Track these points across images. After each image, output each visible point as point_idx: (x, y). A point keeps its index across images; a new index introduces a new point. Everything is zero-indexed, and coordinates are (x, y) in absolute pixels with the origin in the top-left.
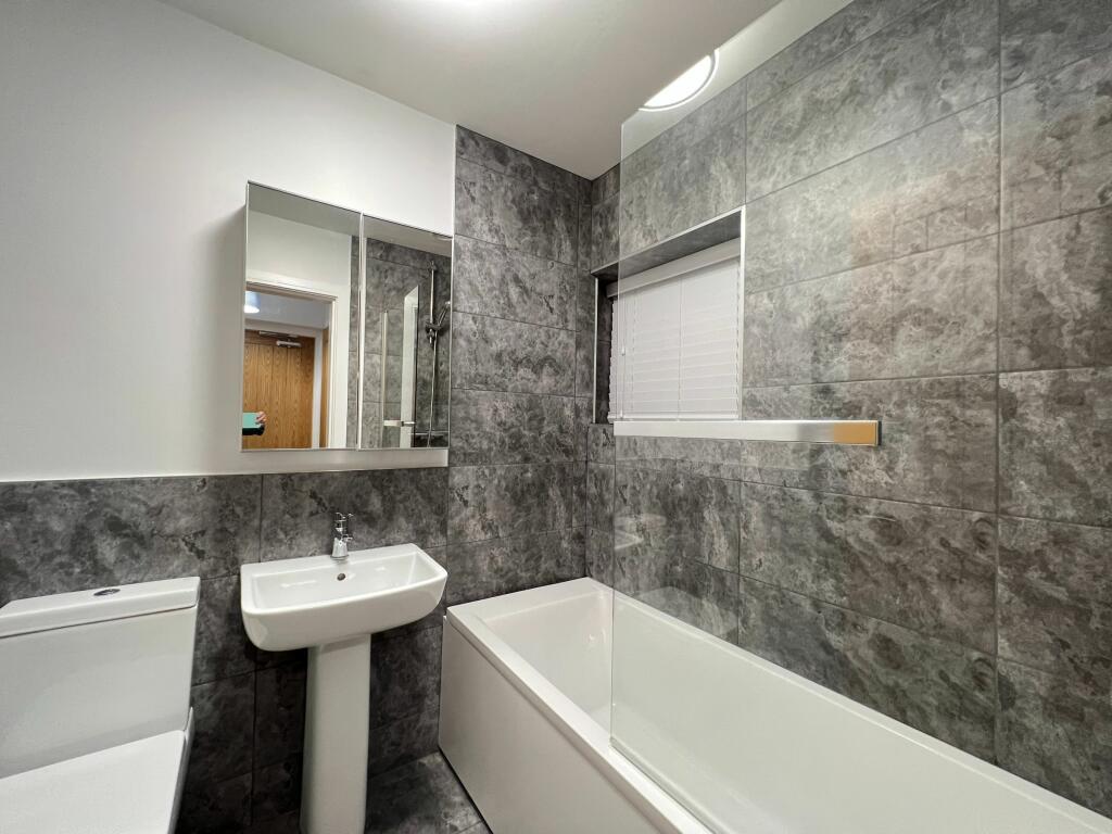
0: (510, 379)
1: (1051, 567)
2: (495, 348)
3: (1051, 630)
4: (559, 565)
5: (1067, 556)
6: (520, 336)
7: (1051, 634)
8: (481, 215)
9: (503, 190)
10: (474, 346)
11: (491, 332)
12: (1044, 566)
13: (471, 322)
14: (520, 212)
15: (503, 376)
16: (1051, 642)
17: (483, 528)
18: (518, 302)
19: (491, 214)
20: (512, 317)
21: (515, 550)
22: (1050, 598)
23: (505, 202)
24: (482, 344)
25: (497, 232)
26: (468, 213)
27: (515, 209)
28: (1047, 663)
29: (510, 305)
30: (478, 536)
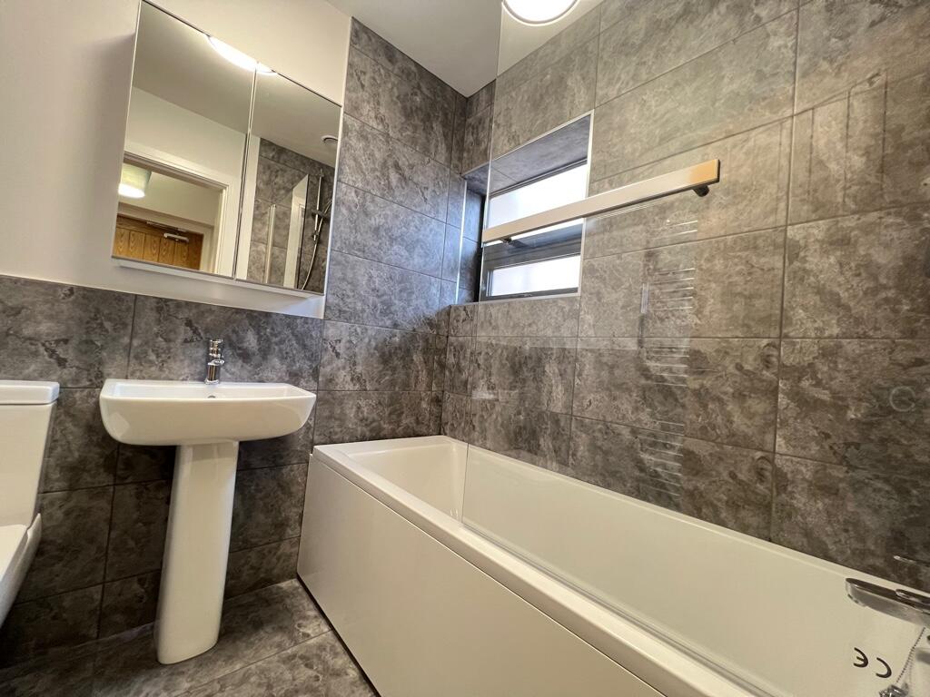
0: (385, 253)
1: (819, 376)
2: (373, 222)
3: (817, 426)
4: (418, 422)
5: (831, 365)
6: (397, 217)
7: (817, 428)
8: (369, 102)
9: (390, 86)
10: (355, 216)
11: (371, 208)
12: (814, 376)
13: (353, 194)
14: (404, 108)
15: (379, 248)
16: (817, 435)
17: (352, 379)
18: (397, 186)
19: (378, 103)
20: (390, 198)
21: (380, 403)
22: (817, 400)
23: (391, 96)
24: (362, 216)
25: (382, 120)
26: (357, 98)
27: (399, 105)
28: (813, 452)
29: (389, 186)
30: (347, 386)
